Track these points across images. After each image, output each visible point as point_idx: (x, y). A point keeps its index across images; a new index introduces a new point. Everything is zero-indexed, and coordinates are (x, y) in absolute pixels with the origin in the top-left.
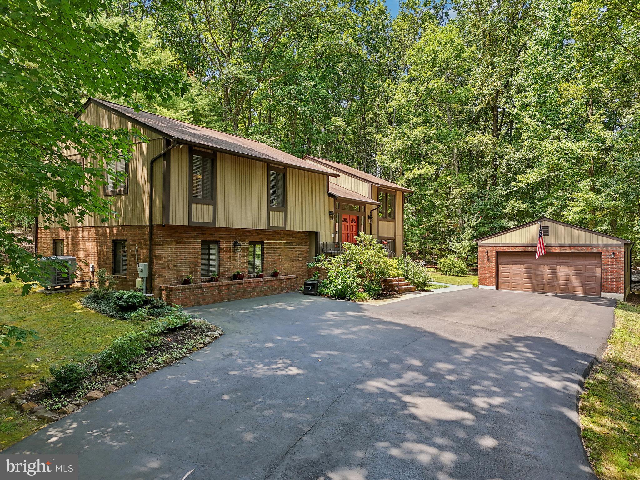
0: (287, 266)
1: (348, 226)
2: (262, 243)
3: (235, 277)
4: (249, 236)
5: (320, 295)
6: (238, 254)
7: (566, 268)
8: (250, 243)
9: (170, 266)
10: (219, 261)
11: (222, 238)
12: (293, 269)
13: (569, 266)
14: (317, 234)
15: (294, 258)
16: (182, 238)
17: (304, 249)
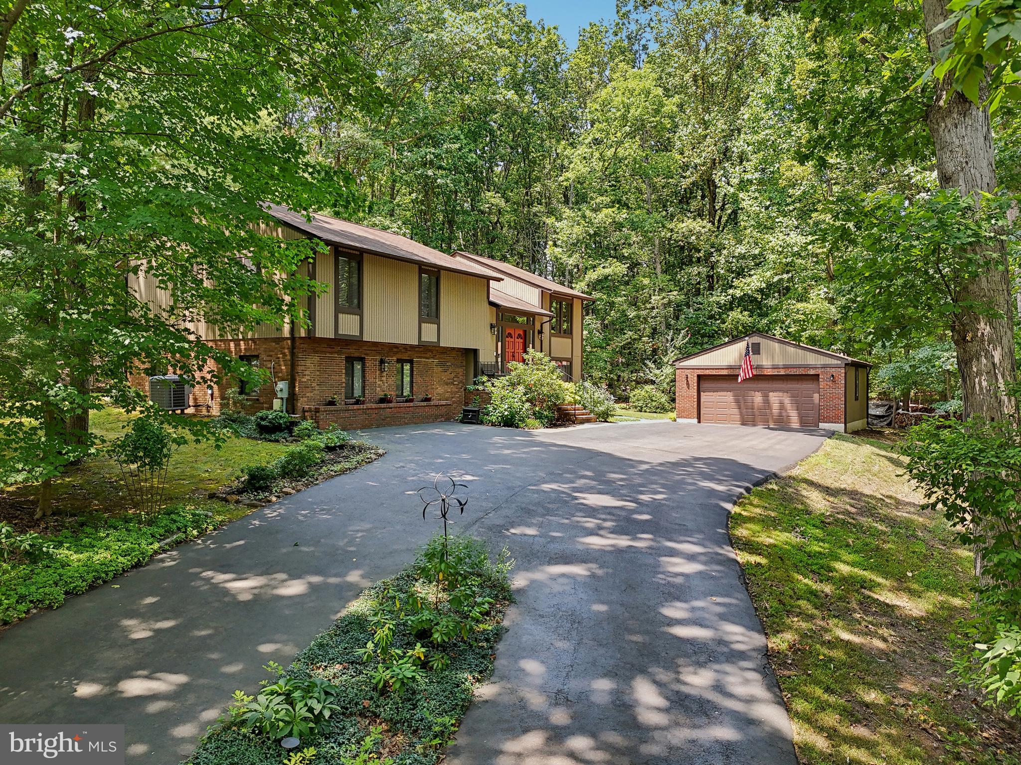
0: (440, 390)
1: (514, 343)
2: (411, 362)
3: (383, 400)
4: (397, 353)
5: (482, 423)
6: (385, 374)
7: (781, 394)
8: (399, 361)
9: (314, 385)
10: (364, 381)
11: (367, 354)
12: (447, 395)
13: (784, 391)
14: (475, 352)
15: (449, 381)
16: (325, 352)
17: (460, 370)
